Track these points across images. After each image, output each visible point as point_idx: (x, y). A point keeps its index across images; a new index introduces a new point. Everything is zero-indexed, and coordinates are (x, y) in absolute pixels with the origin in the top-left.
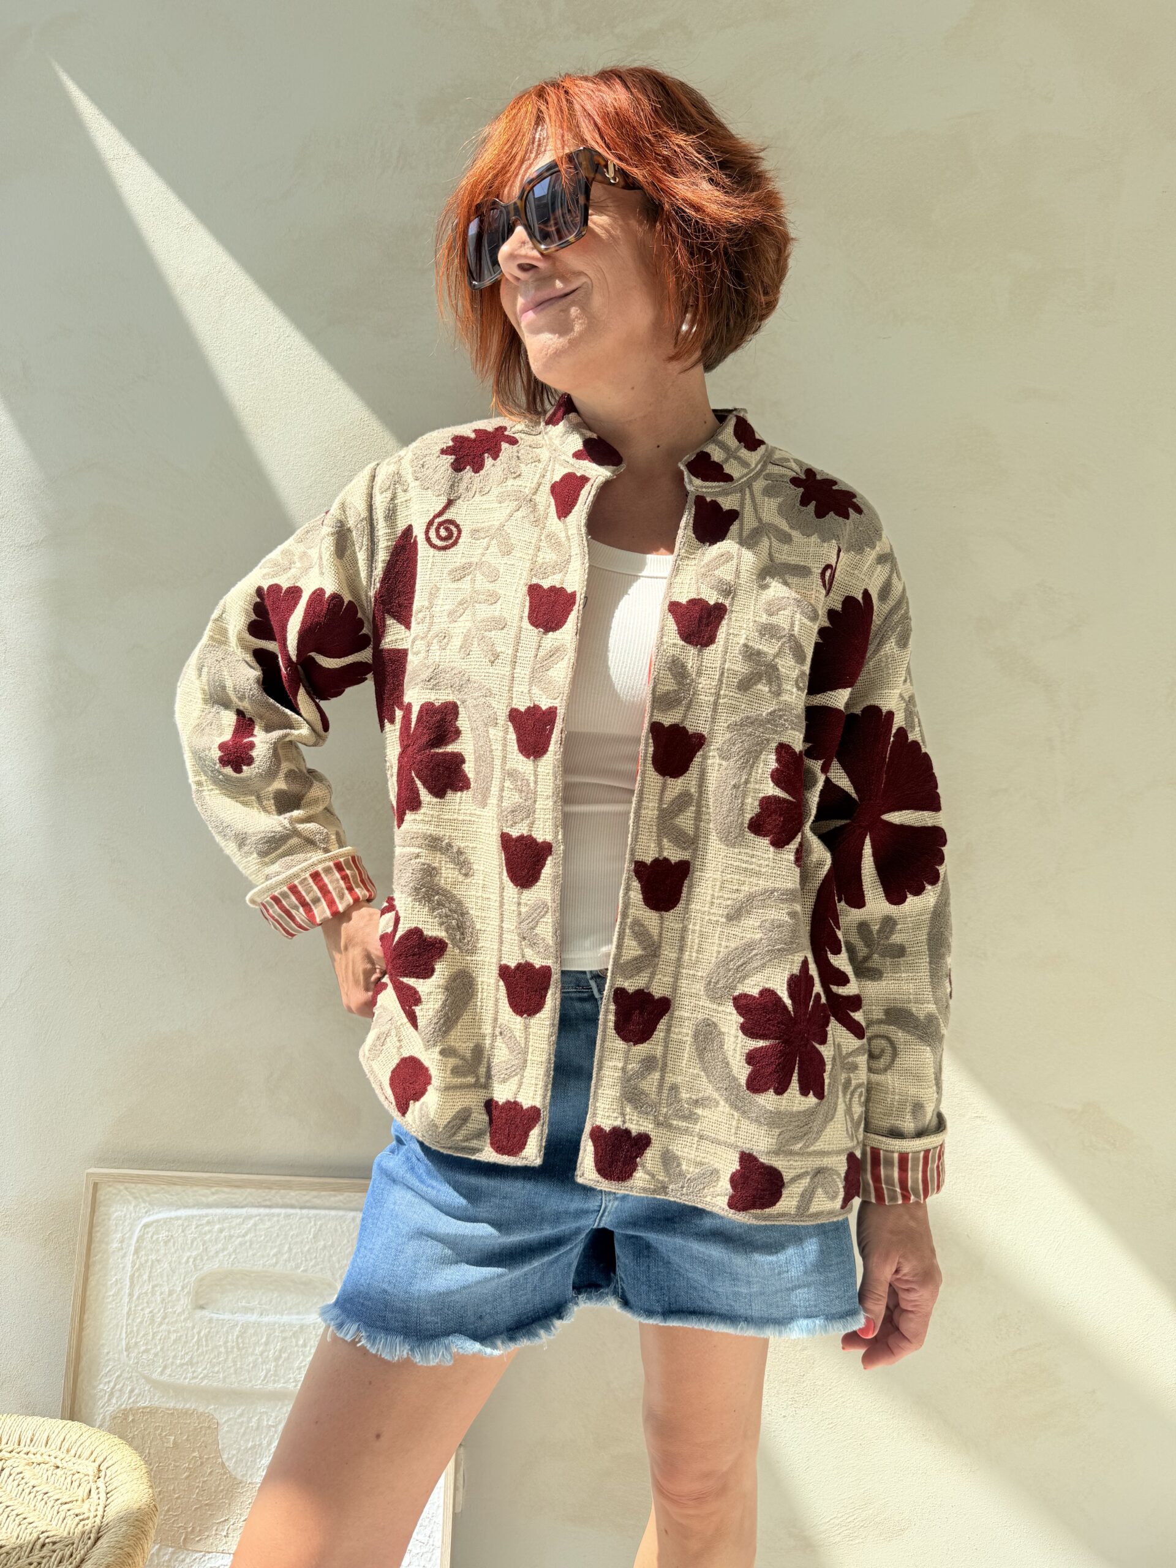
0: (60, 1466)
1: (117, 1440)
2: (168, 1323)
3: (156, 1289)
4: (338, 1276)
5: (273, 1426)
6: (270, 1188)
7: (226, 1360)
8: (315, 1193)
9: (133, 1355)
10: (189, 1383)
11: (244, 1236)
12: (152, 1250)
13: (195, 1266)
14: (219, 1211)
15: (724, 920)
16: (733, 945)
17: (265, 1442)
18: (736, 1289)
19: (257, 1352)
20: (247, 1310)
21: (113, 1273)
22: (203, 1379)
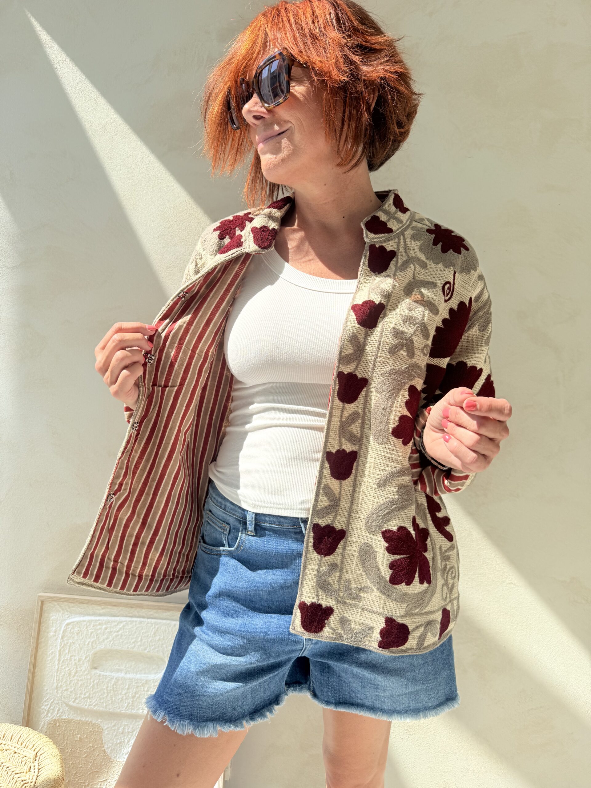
0: (17, 752)
1: (47, 739)
2: (78, 676)
3: (72, 657)
4: (166, 655)
5: (130, 732)
6: (132, 607)
7: (107, 696)
8: (155, 611)
9: (59, 692)
10: (88, 708)
11: (118, 632)
12: (70, 637)
13: (92, 646)
14: (105, 618)
15: (376, 487)
16: (381, 502)
17: (126, 741)
18: (377, 694)
19: (123, 693)
20: (118, 671)
21: (50, 648)
22: (95, 706)
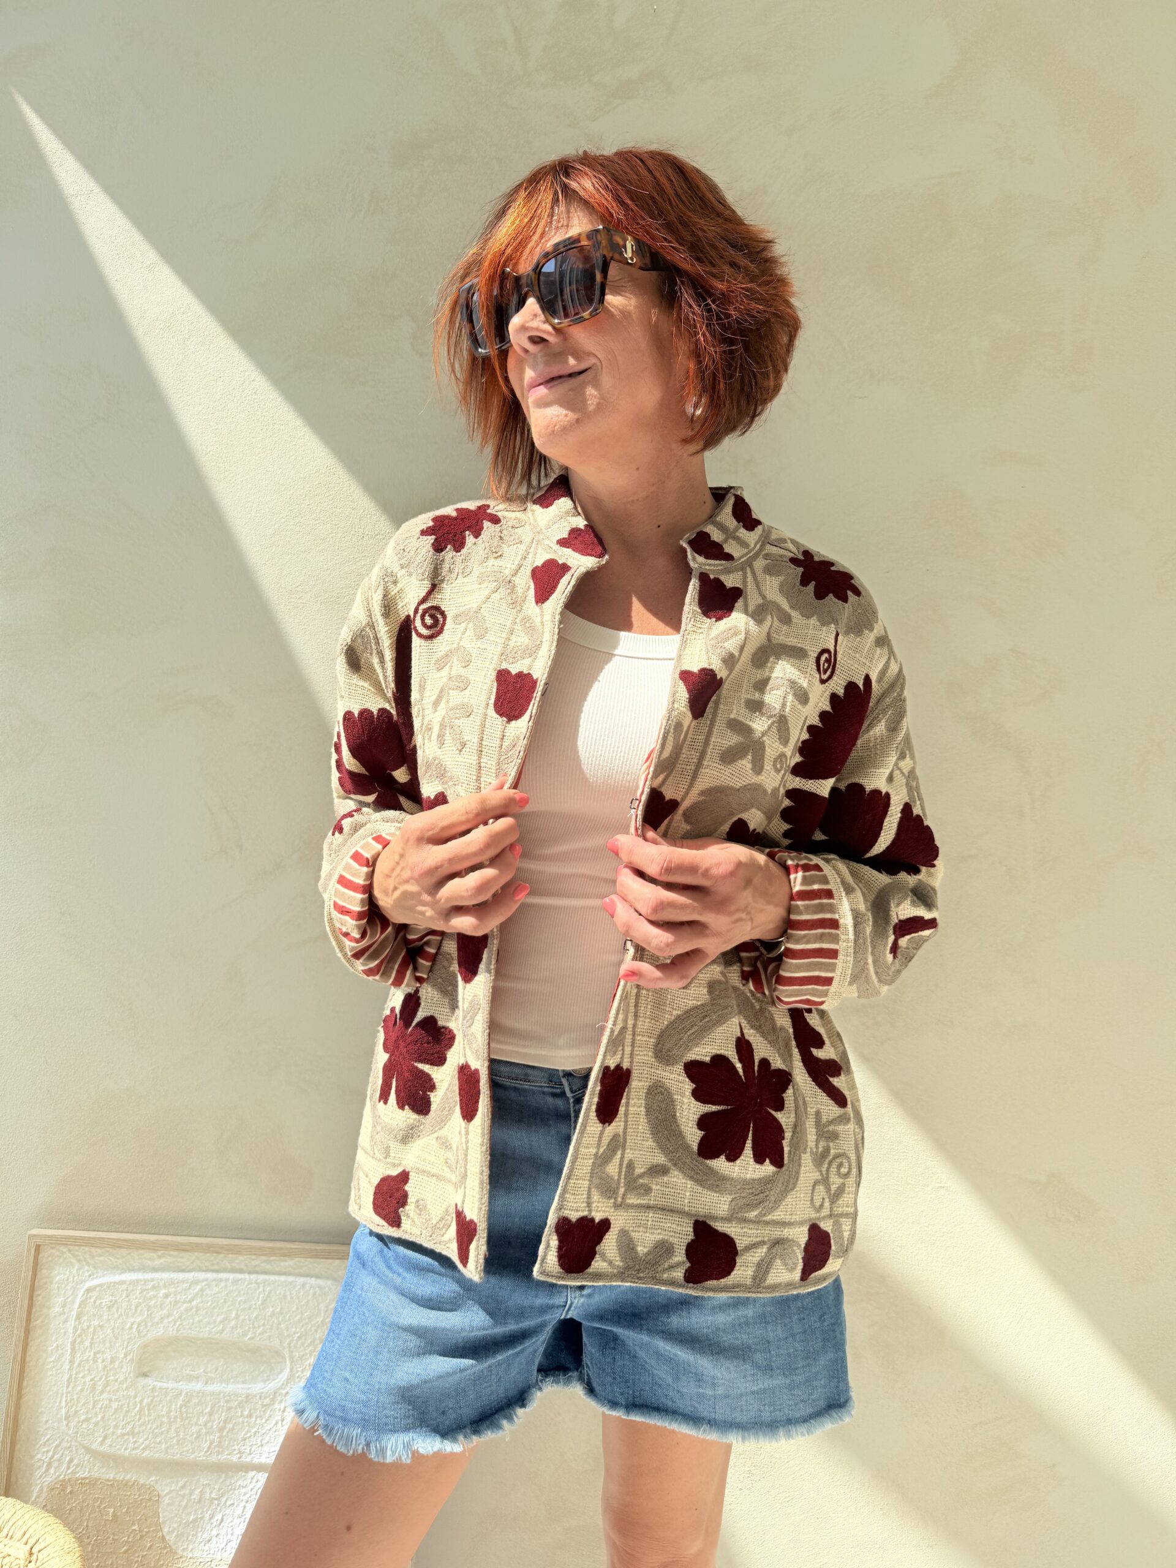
1: (51, 1519)
2: (109, 1392)
3: (98, 1356)
4: (286, 1344)
5: (216, 1499)
6: (219, 1253)
7: (168, 1430)
8: (264, 1258)
9: (72, 1424)
10: (130, 1454)
11: (190, 1301)
12: (94, 1315)
13: (139, 1332)
14: (165, 1275)
17: (207, 1516)
19: (200, 1422)
20: (191, 1378)
21: (54, 1339)
22: (144, 1449)
